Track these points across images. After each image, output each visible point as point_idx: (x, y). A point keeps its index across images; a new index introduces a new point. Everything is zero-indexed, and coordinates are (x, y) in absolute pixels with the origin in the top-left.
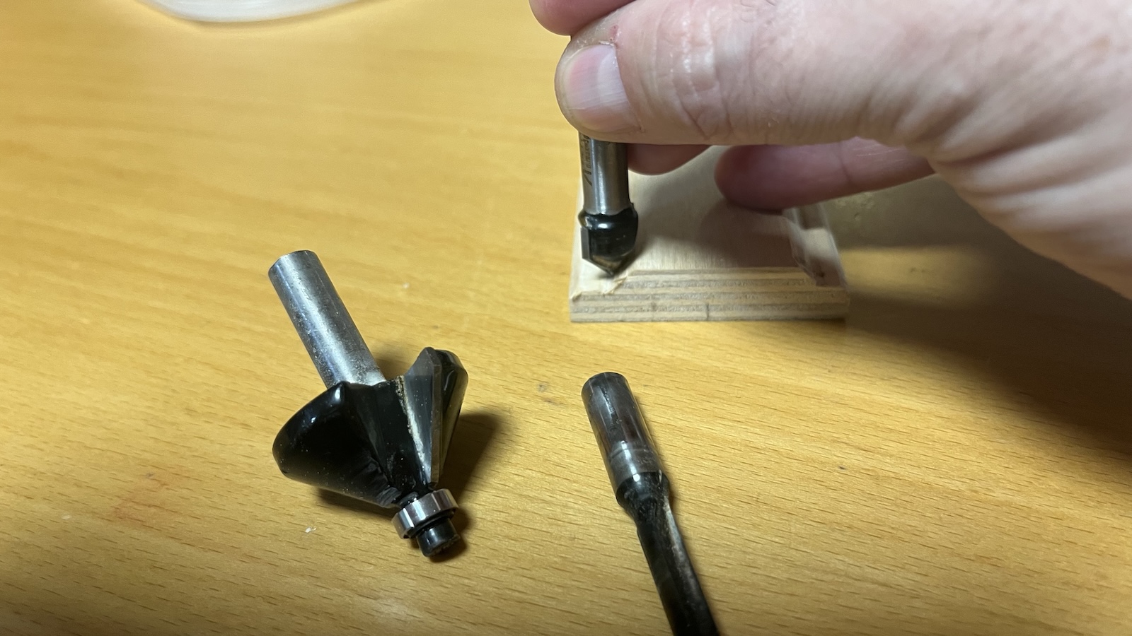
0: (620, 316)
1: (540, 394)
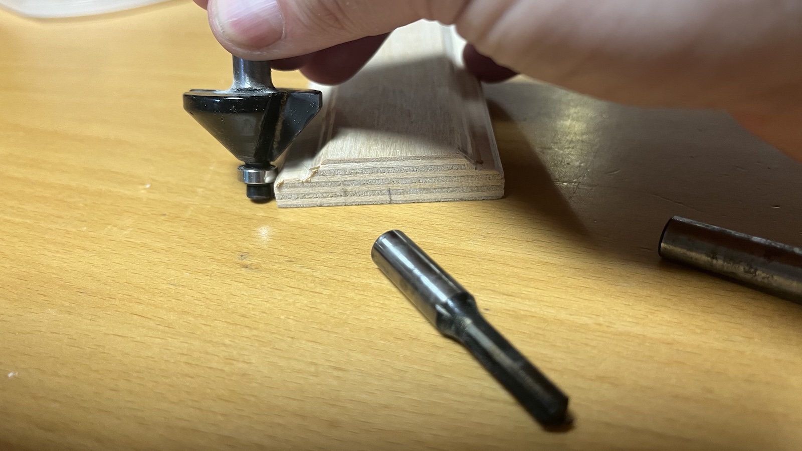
0: (318, 201)
1: (240, 261)
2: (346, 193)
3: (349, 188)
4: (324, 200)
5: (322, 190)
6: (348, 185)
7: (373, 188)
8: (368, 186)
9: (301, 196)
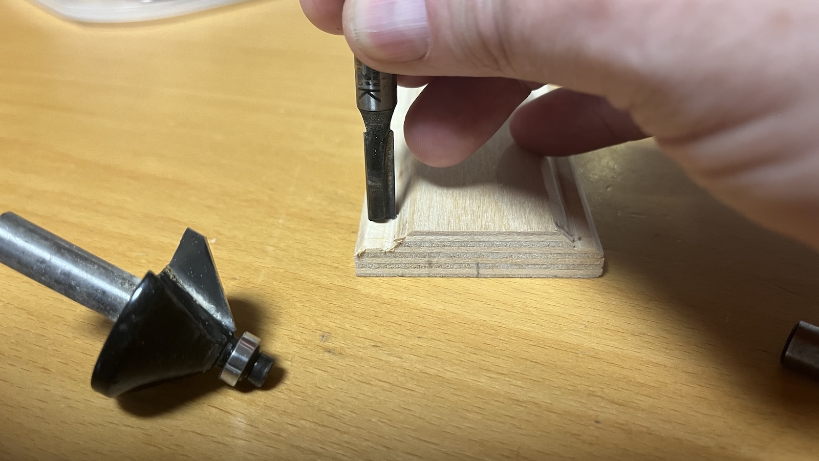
0: (400, 272)
1: (322, 344)
2: (430, 264)
3: (434, 260)
4: (407, 271)
5: (405, 260)
6: (434, 257)
7: (460, 261)
8: (456, 259)
9: (382, 266)
